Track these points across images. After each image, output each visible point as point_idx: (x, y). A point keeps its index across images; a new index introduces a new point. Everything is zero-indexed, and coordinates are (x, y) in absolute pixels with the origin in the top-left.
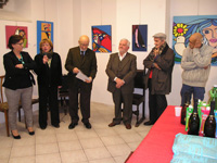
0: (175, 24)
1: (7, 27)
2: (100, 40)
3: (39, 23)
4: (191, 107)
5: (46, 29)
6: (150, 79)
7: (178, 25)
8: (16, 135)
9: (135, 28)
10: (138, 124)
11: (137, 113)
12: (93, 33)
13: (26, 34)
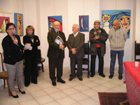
0: (103, 15)
6: (98, 48)
12: (49, 21)
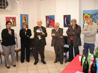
0: (84, 14)
1: (6, 18)
2: (50, 22)
3: (21, 15)
4: (85, 58)
5: (25, 18)
6: (71, 40)
7: (86, 15)
8: (8, 66)
9: (65, 16)
10: (66, 62)
11: (66, 56)
12: (47, 19)
13: (15, 20)
